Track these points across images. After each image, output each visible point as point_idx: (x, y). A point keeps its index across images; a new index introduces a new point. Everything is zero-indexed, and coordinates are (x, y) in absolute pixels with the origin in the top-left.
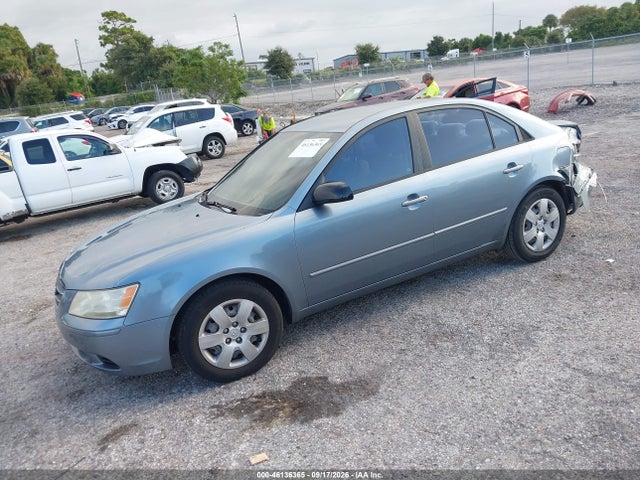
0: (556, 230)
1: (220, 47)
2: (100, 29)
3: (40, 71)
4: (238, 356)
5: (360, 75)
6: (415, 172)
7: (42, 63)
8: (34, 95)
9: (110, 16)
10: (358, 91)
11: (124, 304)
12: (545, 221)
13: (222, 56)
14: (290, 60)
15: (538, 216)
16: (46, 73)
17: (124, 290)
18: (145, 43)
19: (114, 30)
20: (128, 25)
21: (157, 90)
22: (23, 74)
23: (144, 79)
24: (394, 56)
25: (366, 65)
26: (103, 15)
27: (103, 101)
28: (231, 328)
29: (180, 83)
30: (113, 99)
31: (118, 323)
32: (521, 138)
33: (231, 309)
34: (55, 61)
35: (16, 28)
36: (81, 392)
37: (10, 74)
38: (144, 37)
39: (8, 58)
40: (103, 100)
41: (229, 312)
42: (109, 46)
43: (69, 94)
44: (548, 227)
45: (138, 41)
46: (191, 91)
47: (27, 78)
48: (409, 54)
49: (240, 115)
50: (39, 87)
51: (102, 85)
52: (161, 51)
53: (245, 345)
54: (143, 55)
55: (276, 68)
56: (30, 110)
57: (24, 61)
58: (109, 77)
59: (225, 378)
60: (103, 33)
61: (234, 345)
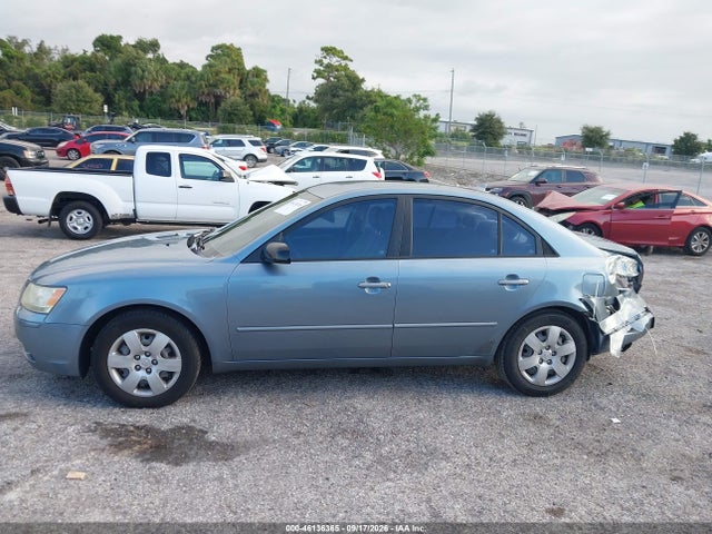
0: (568, 368)
1: (418, 101)
2: (316, 62)
3: (248, 93)
4: (144, 385)
5: (563, 158)
6: (388, 256)
7: (252, 85)
8: (235, 115)
9: (329, 51)
10: (534, 174)
11: (49, 303)
12: (555, 353)
13: (417, 109)
14: (501, 127)
15: (544, 344)
16: (253, 95)
17: (54, 290)
18: (355, 82)
19: (329, 66)
20: (343, 63)
21: (351, 132)
22: (231, 92)
23: (344, 119)
24: (630, 146)
25: (589, 150)
26: (322, 49)
27: (296, 134)
28: (143, 357)
29: (368, 130)
30: (306, 133)
31: (40, 319)
32: (540, 251)
33: (147, 338)
34: (264, 86)
35: (240, 49)
36: (21, 376)
37: (220, 91)
38: (357, 77)
39: (223, 75)
40: (297, 132)
41: (145, 340)
42: (321, 81)
43: (268, 120)
44: (556, 360)
45: (350, 80)
46: (377, 141)
47: (234, 96)
48: (650, 147)
49: (404, 174)
50: (242, 107)
51: (305, 116)
52: (368, 94)
53: (153, 377)
54: (349, 94)
55: (483, 133)
56: (227, 128)
57: (236, 81)
58: (313, 111)
59: (128, 402)
60: (317, 67)
61: (142, 374)
